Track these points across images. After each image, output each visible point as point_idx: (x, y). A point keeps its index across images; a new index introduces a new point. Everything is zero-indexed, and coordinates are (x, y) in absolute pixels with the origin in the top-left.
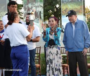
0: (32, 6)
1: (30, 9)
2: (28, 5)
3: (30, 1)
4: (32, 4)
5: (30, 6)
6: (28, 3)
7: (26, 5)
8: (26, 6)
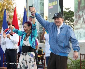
0: (83, 14)
1: (81, 17)
2: (79, 12)
3: (81, 8)
4: (82, 12)
5: (81, 13)
6: (79, 11)
7: (77, 12)
8: (77, 14)
